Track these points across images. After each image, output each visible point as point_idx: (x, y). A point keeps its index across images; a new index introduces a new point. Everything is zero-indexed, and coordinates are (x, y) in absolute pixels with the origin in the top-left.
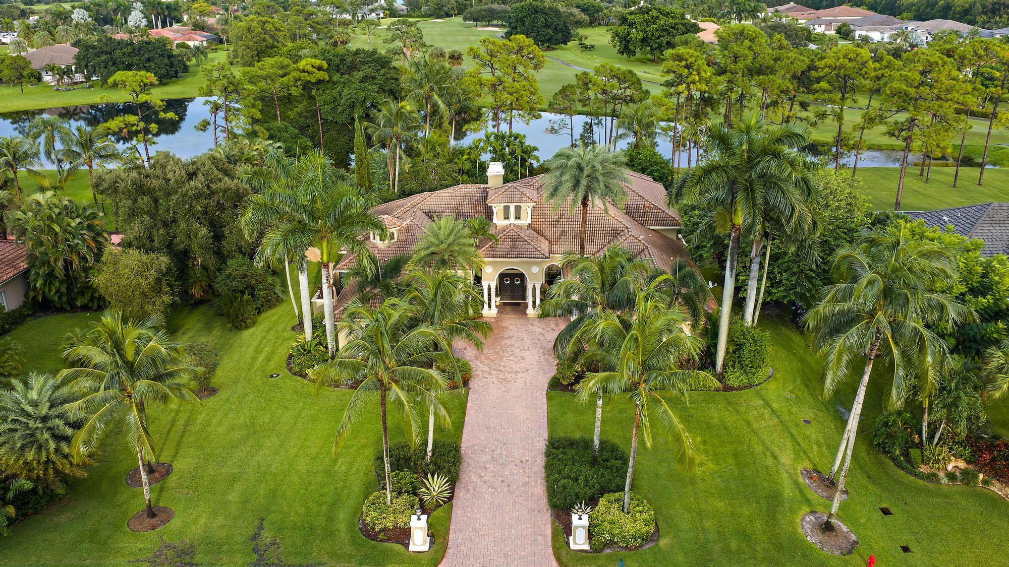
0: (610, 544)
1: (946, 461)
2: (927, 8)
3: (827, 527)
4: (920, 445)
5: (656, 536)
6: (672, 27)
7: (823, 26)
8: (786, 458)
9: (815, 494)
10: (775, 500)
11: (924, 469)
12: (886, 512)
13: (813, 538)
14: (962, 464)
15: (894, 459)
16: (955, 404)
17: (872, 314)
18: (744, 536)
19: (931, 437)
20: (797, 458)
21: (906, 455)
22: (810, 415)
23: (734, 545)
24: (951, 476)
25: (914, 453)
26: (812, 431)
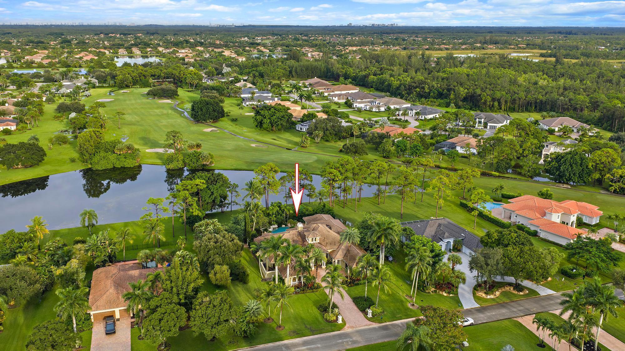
0: (376, 315)
1: (431, 289)
2: (380, 84)
3: (413, 305)
4: (425, 287)
5: (383, 312)
6: (282, 117)
7: (337, 97)
8: (401, 293)
9: (409, 299)
10: (402, 301)
11: (427, 291)
12: (422, 301)
13: (411, 307)
14: (434, 289)
15: (421, 290)
16: (431, 277)
17: (418, 263)
18: (399, 309)
19: (427, 285)
20: (403, 293)
21: (423, 289)
22: (401, 284)
23: (398, 311)
24: (432, 292)
25: (425, 288)
26: (403, 287)
